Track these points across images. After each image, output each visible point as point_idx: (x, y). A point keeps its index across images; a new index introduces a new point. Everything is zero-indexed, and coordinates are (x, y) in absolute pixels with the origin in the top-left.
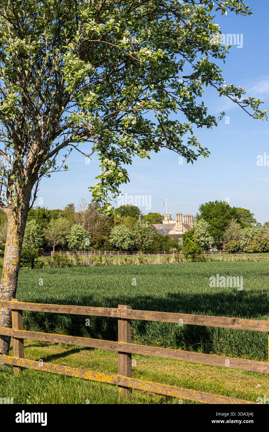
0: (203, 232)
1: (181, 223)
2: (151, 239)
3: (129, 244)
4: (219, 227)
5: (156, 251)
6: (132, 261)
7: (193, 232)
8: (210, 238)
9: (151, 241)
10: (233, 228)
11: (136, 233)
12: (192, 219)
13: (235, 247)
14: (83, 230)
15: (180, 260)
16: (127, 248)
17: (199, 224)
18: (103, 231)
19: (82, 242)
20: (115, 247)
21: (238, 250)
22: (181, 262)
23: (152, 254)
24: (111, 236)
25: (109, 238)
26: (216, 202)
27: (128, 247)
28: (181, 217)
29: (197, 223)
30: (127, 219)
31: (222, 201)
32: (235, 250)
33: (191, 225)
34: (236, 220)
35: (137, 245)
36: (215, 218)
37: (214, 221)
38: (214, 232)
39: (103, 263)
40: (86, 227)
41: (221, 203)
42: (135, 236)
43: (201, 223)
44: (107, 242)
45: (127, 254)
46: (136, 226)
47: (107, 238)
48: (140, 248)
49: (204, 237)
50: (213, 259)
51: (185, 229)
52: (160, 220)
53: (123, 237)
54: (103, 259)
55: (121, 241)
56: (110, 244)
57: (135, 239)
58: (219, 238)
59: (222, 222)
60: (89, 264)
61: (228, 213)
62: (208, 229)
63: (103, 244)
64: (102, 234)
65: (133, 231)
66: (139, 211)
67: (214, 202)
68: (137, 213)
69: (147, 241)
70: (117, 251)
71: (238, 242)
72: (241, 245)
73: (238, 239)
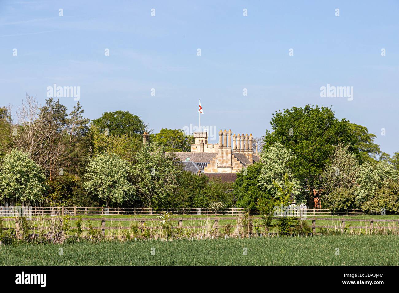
0: (279, 169)
1: (229, 151)
2: (171, 183)
3: (125, 192)
4: (313, 160)
5: (181, 207)
6: (148, 230)
7: (259, 170)
8: (293, 182)
9: (172, 186)
10: (341, 162)
11: (141, 170)
12: (250, 143)
13: (344, 203)
14: (29, 162)
15: (254, 231)
16: (120, 201)
17: (272, 154)
18: (71, 165)
19: (26, 186)
20: (95, 197)
21: (350, 207)
22: (257, 236)
23: (174, 213)
24: (87, 175)
25: (84, 180)
26: (307, 108)
27: (124, 198)
28: (228, 139)
29: (268, 151)
30: (120, 141)
31: (320, 107)
32: (345, 207)
33: (249, 154)
34: (348, 146)
35: (142, 195)
36: (305, 142)
37: (302, 147)
38: (302, 170)
39: (84, 234)
40: (35, 155)
41: (317, 110)
42: (138, 175)
43: (276, 150)
44: (79, 187)
45: (120, 213)
46: (141, 156)
47: (80, 179)
48: (148, 202)
49: (281, 180)
50: (324, 230)
51: (236, 164)
52: (185, 143)
53: (113, 177)
54: (83, 226)
55: (109, 186)
56: (85, 191)
57: (138, 182)
58: (313, 182)
59: (320, 150)
60: (51, 237)
61: (331, 132)
62: (290, 164)
63: (72, 190)
64: (69, 172)
65: (133, 164)
66: (141, 126)
67: (303, 108)
68: (137, 130)
69: (162, 186)
70: (101, 206)
71: (351, 191)
72: (357, 199)
73: (350, 185)
